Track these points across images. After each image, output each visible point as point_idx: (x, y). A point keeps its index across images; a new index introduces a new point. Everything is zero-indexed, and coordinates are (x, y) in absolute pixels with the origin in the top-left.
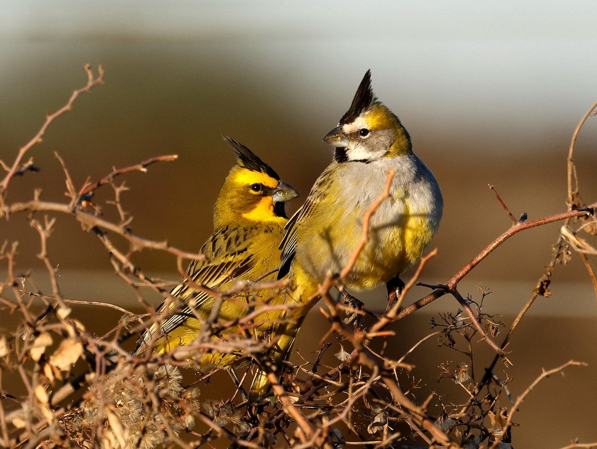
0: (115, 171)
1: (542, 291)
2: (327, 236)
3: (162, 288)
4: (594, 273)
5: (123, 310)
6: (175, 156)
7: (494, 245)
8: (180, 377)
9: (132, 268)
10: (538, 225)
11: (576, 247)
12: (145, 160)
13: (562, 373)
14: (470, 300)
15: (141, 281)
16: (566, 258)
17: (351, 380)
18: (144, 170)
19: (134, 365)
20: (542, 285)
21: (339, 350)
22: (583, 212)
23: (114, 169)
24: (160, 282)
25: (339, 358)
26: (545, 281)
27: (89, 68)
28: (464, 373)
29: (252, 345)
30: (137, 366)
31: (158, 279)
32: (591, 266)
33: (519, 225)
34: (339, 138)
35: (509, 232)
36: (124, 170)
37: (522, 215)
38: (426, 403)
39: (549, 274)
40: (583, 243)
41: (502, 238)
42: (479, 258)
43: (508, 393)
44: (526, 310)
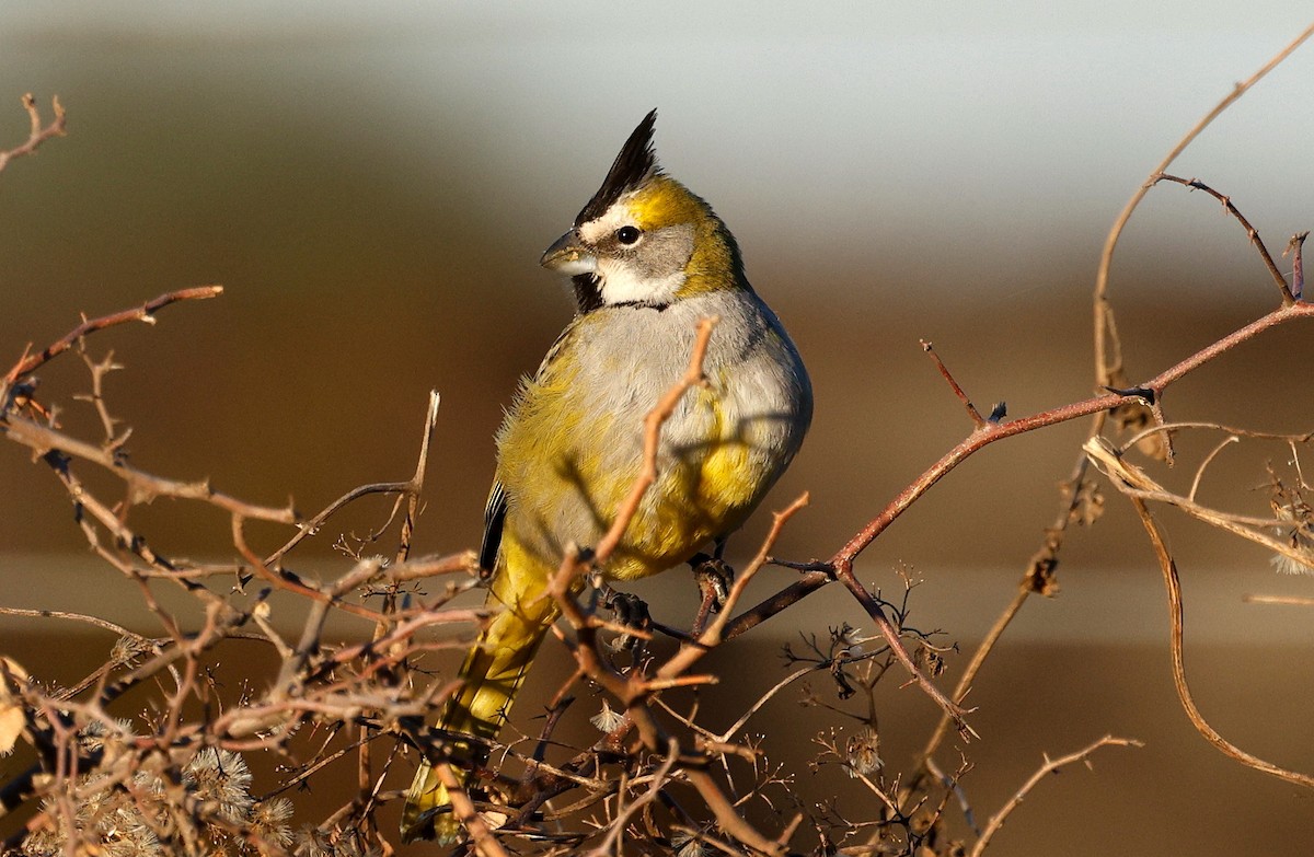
0: (86, 322)
1: (1038, 583)
2: (571, 471)
3: (194, 582)
4: (1162, 541)
5: (120, 630)
6: (218, 289)
7: (935, 473)
8: (248, 776)
9: (128, 537)
10: (1032, 428)
11: (1122, 483)
12: (151, 299)
13: (1088, 763)
14: (879, 600)
15: (150, 567)
16: (1091, 511)
17: (624, 777)
18: (150, 319)
19: (139, 753)
20: (1039, 569)
21: (598, 710)
22: (1130, 397)
23: (85, 320)
24: (191, 567)
25: (600, 727)
26: (1046, 561)
27: (32, 102)
28: (869, 752)
29: (400, 701)
30: (147, 753)
31: (185, 561)
32: (1154, 525)
33: (988, 430)
34: (575, 254)
35: (967, 445)
36: (106, 321)
37: (995, 406)
38: (788, 832)
39: (1054, 545)
40: (1137, 475)
41: (951, 459)
42: (902, 504)
43: (965, 806)
44: (1005, 627)
